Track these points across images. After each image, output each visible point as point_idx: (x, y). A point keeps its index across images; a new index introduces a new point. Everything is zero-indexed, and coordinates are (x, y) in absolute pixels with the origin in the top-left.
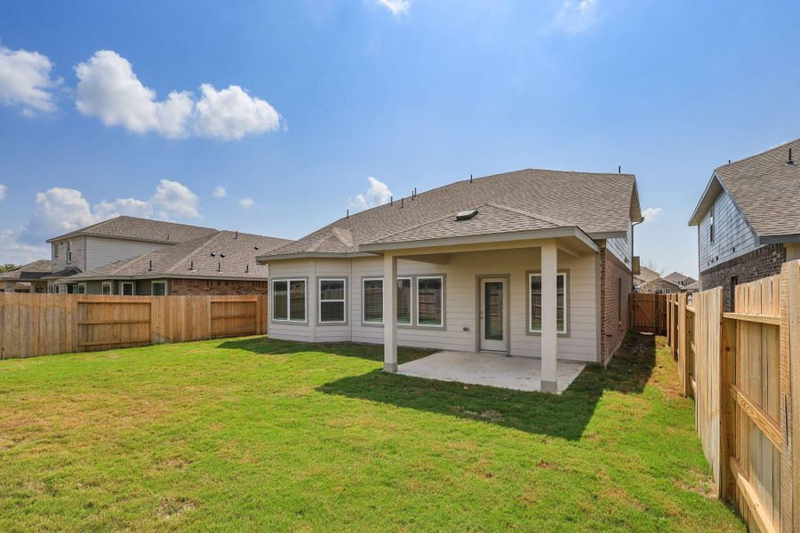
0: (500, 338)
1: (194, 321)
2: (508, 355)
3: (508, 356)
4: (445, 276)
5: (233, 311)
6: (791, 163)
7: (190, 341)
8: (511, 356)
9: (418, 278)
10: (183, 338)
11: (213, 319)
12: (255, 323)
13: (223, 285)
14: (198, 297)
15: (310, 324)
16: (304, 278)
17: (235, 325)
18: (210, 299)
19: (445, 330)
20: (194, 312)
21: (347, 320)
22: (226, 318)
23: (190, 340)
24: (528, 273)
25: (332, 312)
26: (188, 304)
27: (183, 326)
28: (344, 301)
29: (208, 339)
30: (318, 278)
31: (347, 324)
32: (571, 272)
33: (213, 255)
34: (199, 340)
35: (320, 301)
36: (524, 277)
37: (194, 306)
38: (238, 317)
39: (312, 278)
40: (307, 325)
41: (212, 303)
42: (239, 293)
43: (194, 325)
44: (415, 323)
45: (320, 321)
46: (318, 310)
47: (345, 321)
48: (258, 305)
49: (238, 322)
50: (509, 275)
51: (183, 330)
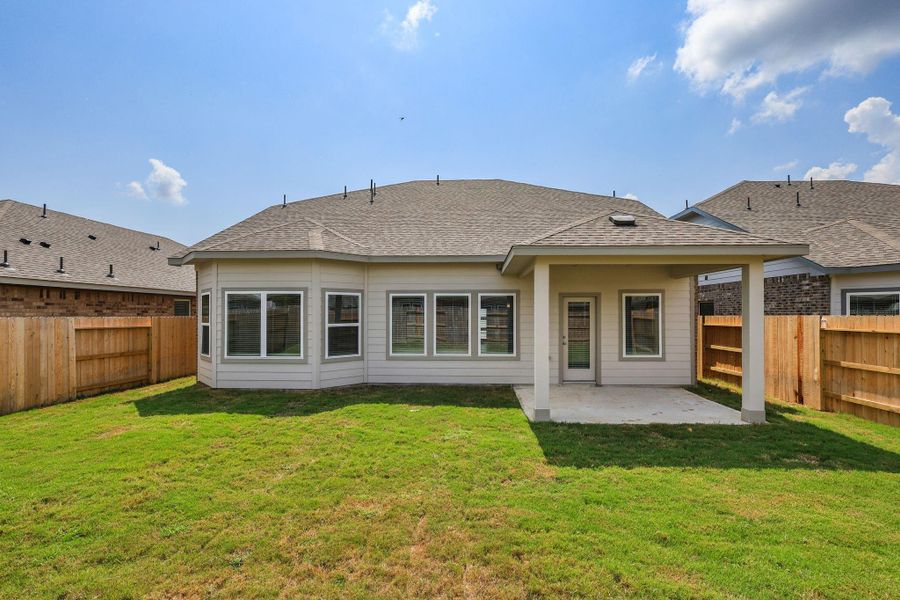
0: (587, 366)
1: (43, 366)
2: (597, 383)
3: (597, 385)
4: (518, 292)
5: (111, 345)
6: (749, 209)
7: (37, 407)
8: (601, 386)
9: (480, 295)
10: (21, 401)
11: (79, 360)
12: (149, 363)
13: (70, 297)
14: (52, 320)
15: (310, 360)
16: (299, 289)
17: (114, 370)
18: (73, 323)
19: (519, 360)
20: (44, 350)
21: (362, 353)
22: (101, 358)
23: (34, 404)
24: (621, 292)
25: (343, 341)
26: (32, 334)
27: (22, 378)
28: (359, 324)
29: (70, 400)
30: (323, 291)
31: (362, 359)
32: (666, 293)
33: (26, 242)
34: (53, 403)
35: (327, 325)
36: (617, 297)
37: (43, 335)
38: (122, 355)
39: (314, 290)
40: (304, 362)
41: (76, 330)
42: (100, 313)
43: (43, 374)
44: (475, 352)
45: (327, 356)
46: (323, 339)
47: (360, 355)
48: (154, 333)
49: (120, 364)
50: (600, 294)
51: (21, 387)
